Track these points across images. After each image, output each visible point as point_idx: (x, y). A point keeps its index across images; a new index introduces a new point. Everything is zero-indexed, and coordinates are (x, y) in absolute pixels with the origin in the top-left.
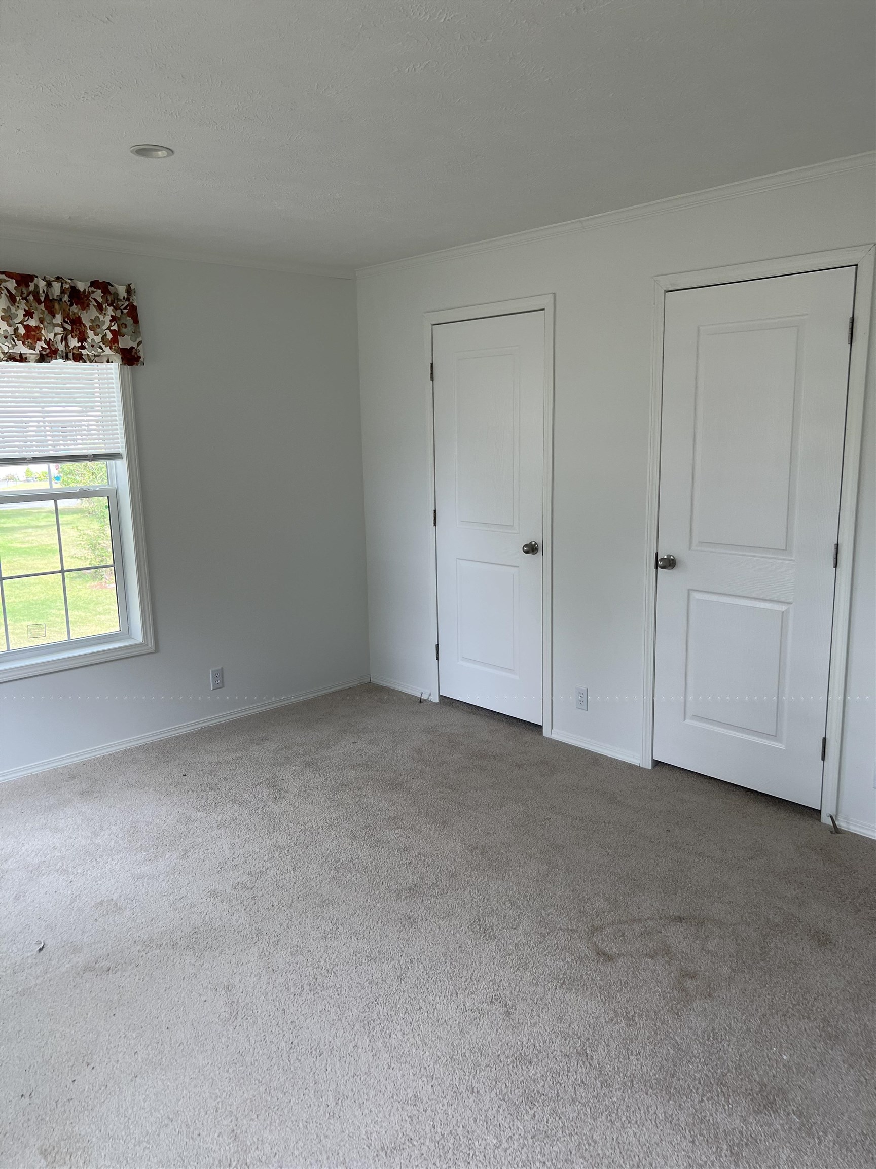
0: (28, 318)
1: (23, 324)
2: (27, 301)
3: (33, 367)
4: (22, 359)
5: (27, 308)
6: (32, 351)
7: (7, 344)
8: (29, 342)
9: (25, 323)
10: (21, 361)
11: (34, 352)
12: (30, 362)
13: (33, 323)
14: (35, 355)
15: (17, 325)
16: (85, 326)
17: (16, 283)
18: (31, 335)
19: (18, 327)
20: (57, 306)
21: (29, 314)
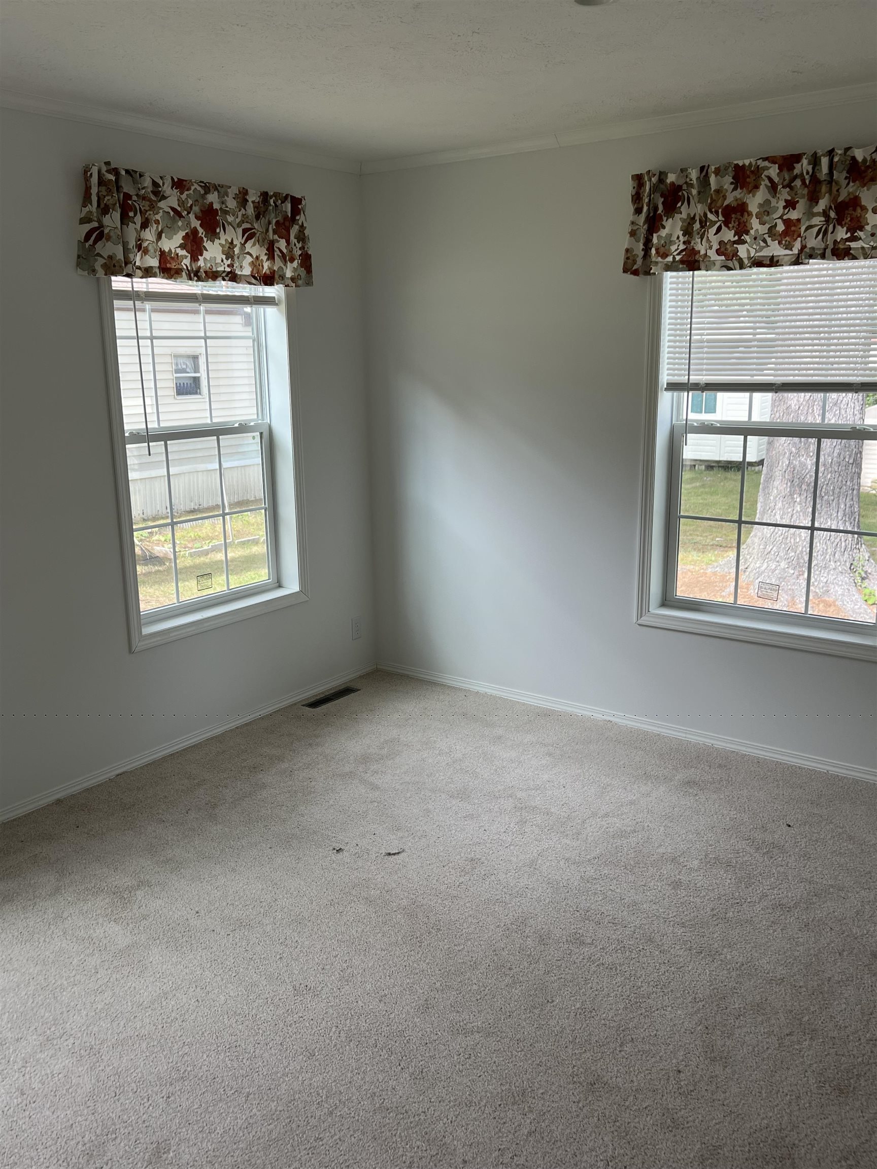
0: (789, 210)
1: (782, 219)
2: (791, 188)
3: (787, 271)
4: (773, 262)
5: (789, 198)
6: (788, 252)
7: (755, 246)
8: (786, 241)
9: (785, 217)
10: (770, 266)
11: (790, 252)
12: (783, 265)
13: (794, 215)
14: (792, 256)
15: (777, 220)
16: (864, 209)
17: (779, 169)
18: (791, 230)
19: (776, 223)
20: (824, 188)
21: (791, 204)
